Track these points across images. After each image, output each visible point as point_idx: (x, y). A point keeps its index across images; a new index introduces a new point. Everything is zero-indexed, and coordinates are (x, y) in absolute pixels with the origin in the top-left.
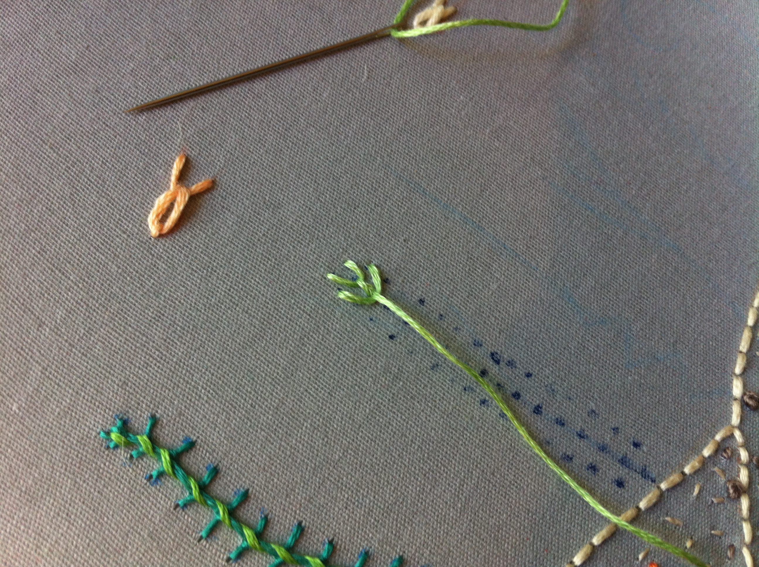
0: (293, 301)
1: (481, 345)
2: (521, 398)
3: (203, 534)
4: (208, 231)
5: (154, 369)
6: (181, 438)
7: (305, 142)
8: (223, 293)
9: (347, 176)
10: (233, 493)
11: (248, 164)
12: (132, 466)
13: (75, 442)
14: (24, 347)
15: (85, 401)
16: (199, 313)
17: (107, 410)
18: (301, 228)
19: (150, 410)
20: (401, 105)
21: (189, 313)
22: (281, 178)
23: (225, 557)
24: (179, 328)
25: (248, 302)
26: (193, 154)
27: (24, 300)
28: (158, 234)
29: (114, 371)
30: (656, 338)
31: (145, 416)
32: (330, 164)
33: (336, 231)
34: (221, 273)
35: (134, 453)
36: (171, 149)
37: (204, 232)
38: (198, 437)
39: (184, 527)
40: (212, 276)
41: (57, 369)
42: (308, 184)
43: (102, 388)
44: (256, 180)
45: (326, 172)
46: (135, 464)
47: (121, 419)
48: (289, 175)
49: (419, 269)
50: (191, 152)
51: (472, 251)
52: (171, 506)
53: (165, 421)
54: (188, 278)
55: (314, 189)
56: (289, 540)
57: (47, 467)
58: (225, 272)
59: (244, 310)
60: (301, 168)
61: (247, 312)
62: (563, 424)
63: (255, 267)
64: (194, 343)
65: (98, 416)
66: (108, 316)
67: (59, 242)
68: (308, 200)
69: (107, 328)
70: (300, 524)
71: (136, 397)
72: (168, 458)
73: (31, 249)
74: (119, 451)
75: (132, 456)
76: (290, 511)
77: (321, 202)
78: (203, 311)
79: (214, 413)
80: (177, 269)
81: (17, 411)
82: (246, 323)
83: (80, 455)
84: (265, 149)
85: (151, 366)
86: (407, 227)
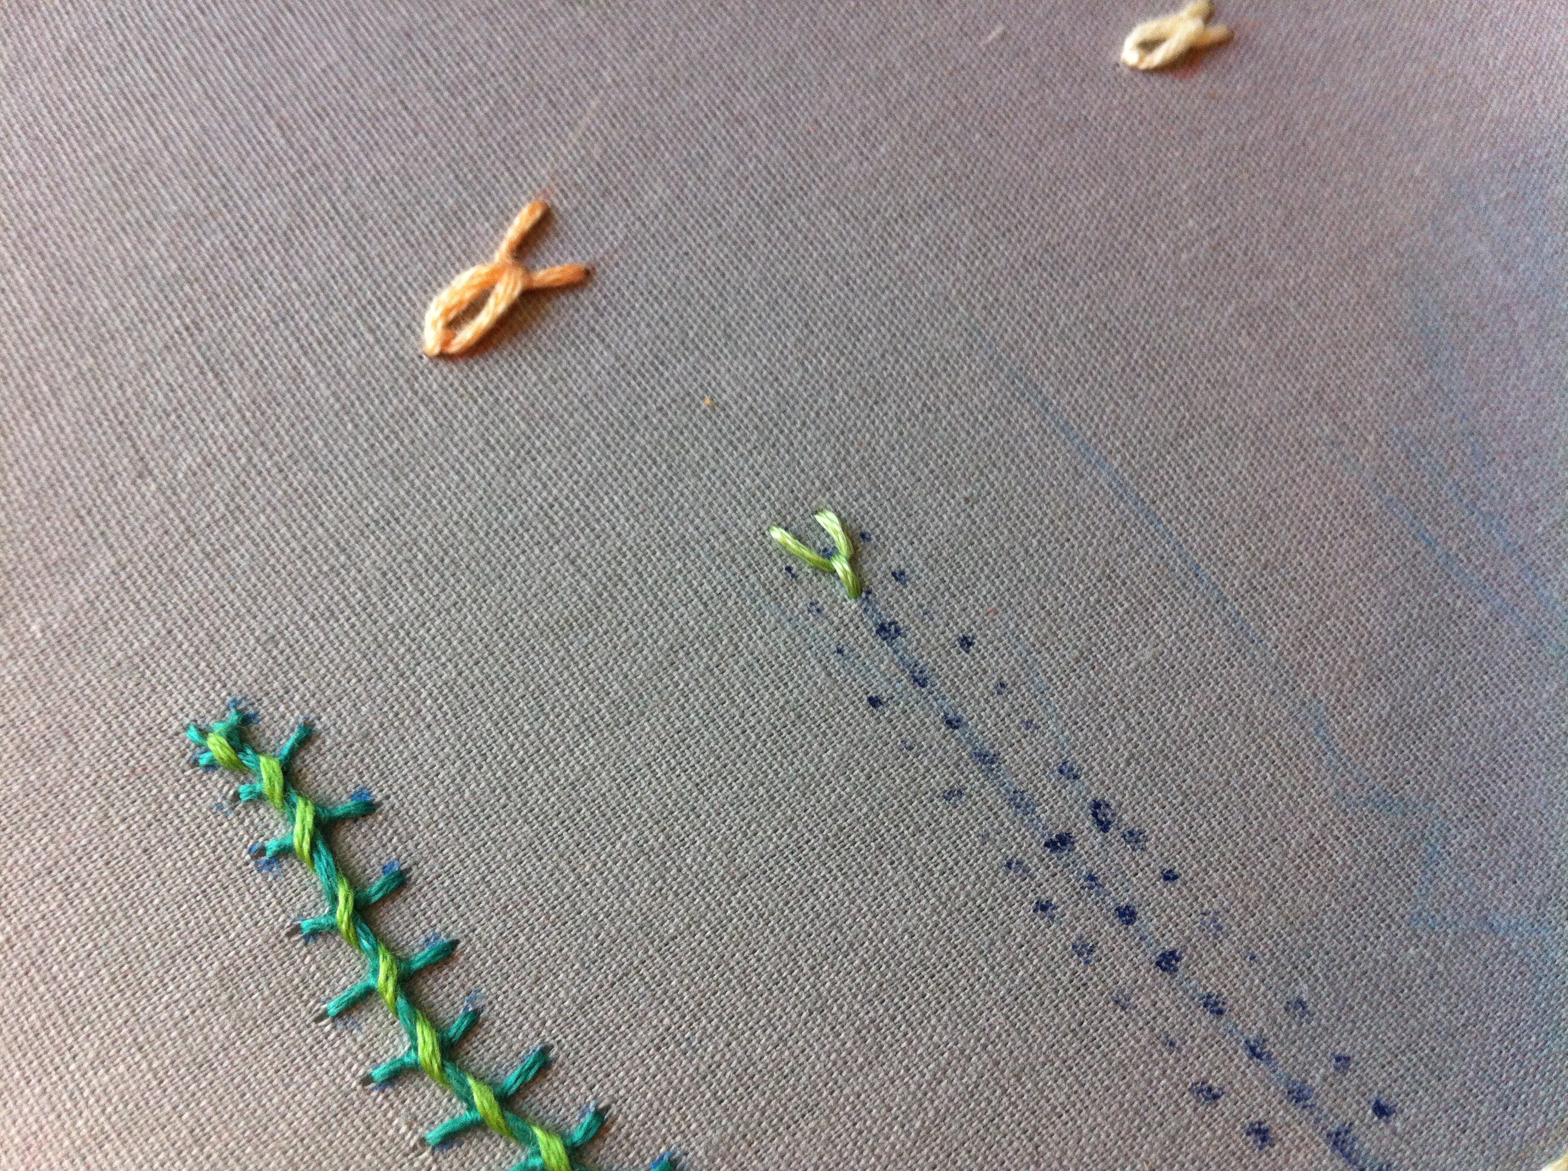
0: (679, 565)
1: (1076, 777)
2: (1137, 923)
3: (332, 1007)
4: (545, 371)
5: (342, 626)
6: (351, 786)
7: (810, 236)
8: (535, 508)
9: (879, 331)
10: (423, 939)
11: (672, 253)
12: (231, 816)
13: (132, 732)
14: (94, 510)
15: (180, 653)
16: (471, 535)
17: (219, 685)
18: (746, 415)
19: (307, 711)
20: (1046, 207)
21: (451, 531)
22: (735, 300)
23: (361, 1073)
24: (420, 556)
25: (583, 540)
26: (562, 205)
27: (127, 416)
28: (437, 351)
29: (260, 609)
30: (1503, 877)
31: (293, 720)
32: (851, 295)
33: (819, 441)
34: (544, 465)
35: (244, 789)
36: (521, 186)
37: (535, 371)
38: (388, 797)
39: (297, 981)
40: (524, 467)
41: (145, 572)
42: (788, 326)
43: (224, 637)
44: (679, 292)
45: (836, 310)
46: (238, 814)
47: (239, 712)
48: (753, 298)
49: (982, 570)
50: (561, 202)
51: (1116, 563)
52: (282, 927)
53: (329, 742)
54: (473, 458)
55: (799, 340)
56: (510, 1080)
57: (60, 766)
58: (554, 465)
59: (567, 556)
60: (785, 289)
61: (573, 563)
62: (1220, 1012)
63: (620, 472)
64: (443, 597)
65: (197, 692)
66: (285, 492)
67: (235, 316)
68: (779, 360)
69: (273, 516)
70: (545, 1050)
71: (286, 673)
72: (309, 819)
73: (174, 315)
74: (215, 777)
75: (237, 796)
76: (532, 1016)
77: (806, 370)
78: (482, 534)
79: (436, 756)
80: (456, 432)
81: (39, 635)
82: (564, 584)
83: (132, 763)
84: (720, 231)
85: (337, 621)
86: (981, 472)
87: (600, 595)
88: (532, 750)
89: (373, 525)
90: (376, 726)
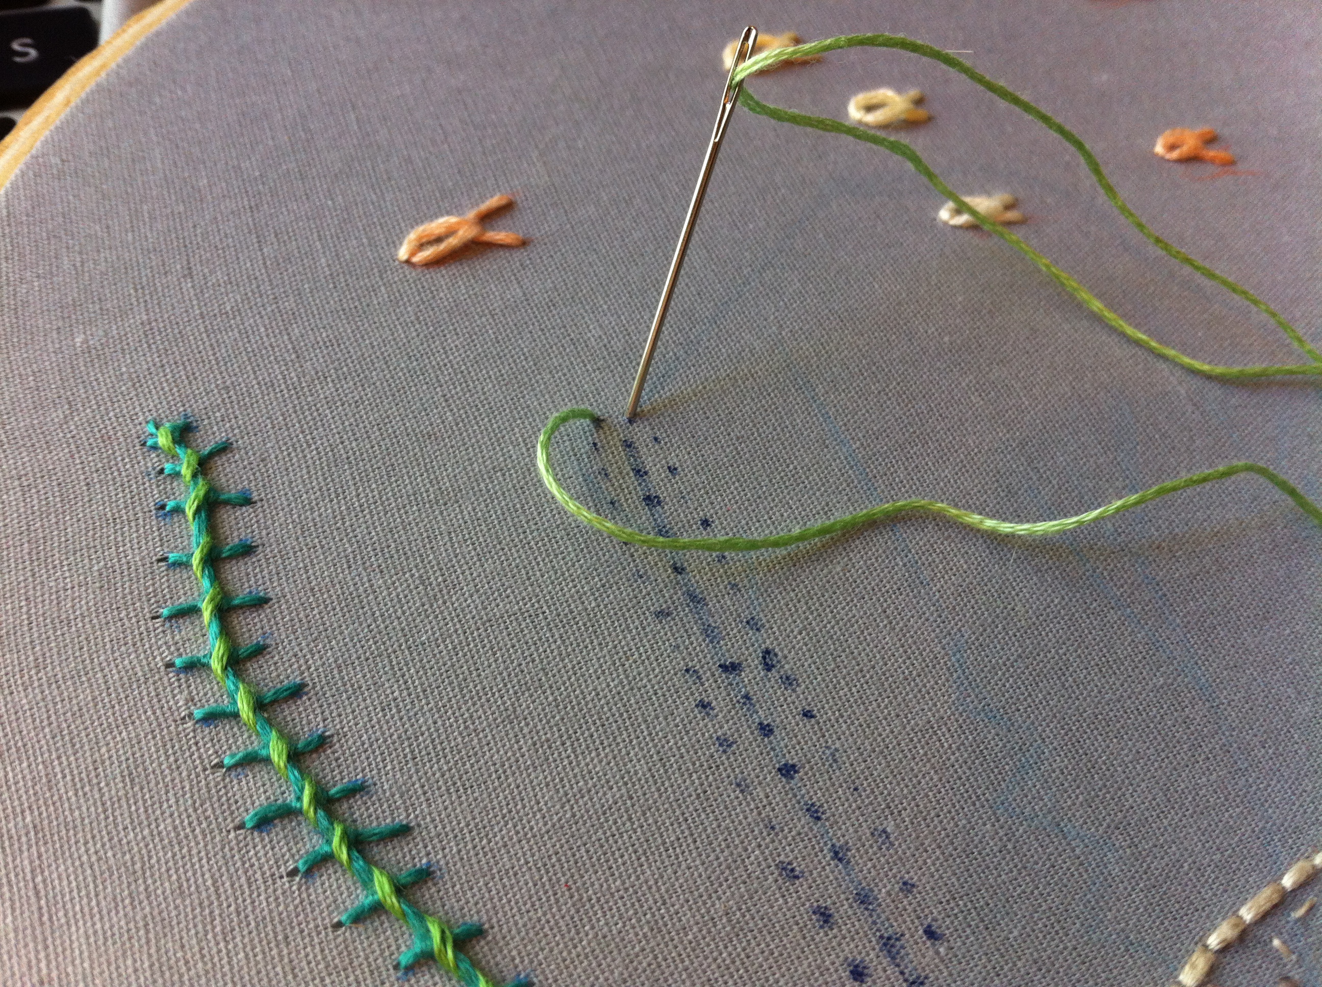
1: (758, 630)
2: (772, 738)
3: (165, 612)
4: (473, 289)
5: (275, 393)
6: (240, 487)
8: (434, 363)
9: (711, 326)
10: (247, 590)
11: (585, 247)
12: (153, 481)
13: (112, 414)
14: (146, 288)
15: (163, 379)
16: (384, 367)
17: (180, 404)
18: (599, 348)
19: (231, 435)
20: (855, 286)
21: (372, 360)
22: (618, 283)
23: (168, 659)
25: (459, 390)
26: (522, 204)
27: (191, 243)
28: (406, 259)
29: (227, 369)
31: (219, 437)
35: (168, 467)
36: (498, 185)
38: (262, 500)
40: (436, 338)
41: (162, 329)
43: (196, 378)
44: (581, 269)
46: (159, 481)
47: (186, 422)
49: (734, 483)
50: (522, 201)
52: (156, 555)
53: (237, 456)
54: (404, 325)
56: (269, 695)
57: (56, 421)
65: (164, 404)
70: (303, 685)
71: (227, 410)
72: (203, 493)
73: (245, 198)
74: (153, 455)
76: (302, 661)
78: (391, 368)
80: (399, 307)
81: (78, 345)
82: (435, 411)
83: (104, 432)
84: (622, 243)
85: (274, 390)
86: (754, 426)
87: (457, 424)
88: (371, 501)
89: (321, 343)
90: (273, 456)
